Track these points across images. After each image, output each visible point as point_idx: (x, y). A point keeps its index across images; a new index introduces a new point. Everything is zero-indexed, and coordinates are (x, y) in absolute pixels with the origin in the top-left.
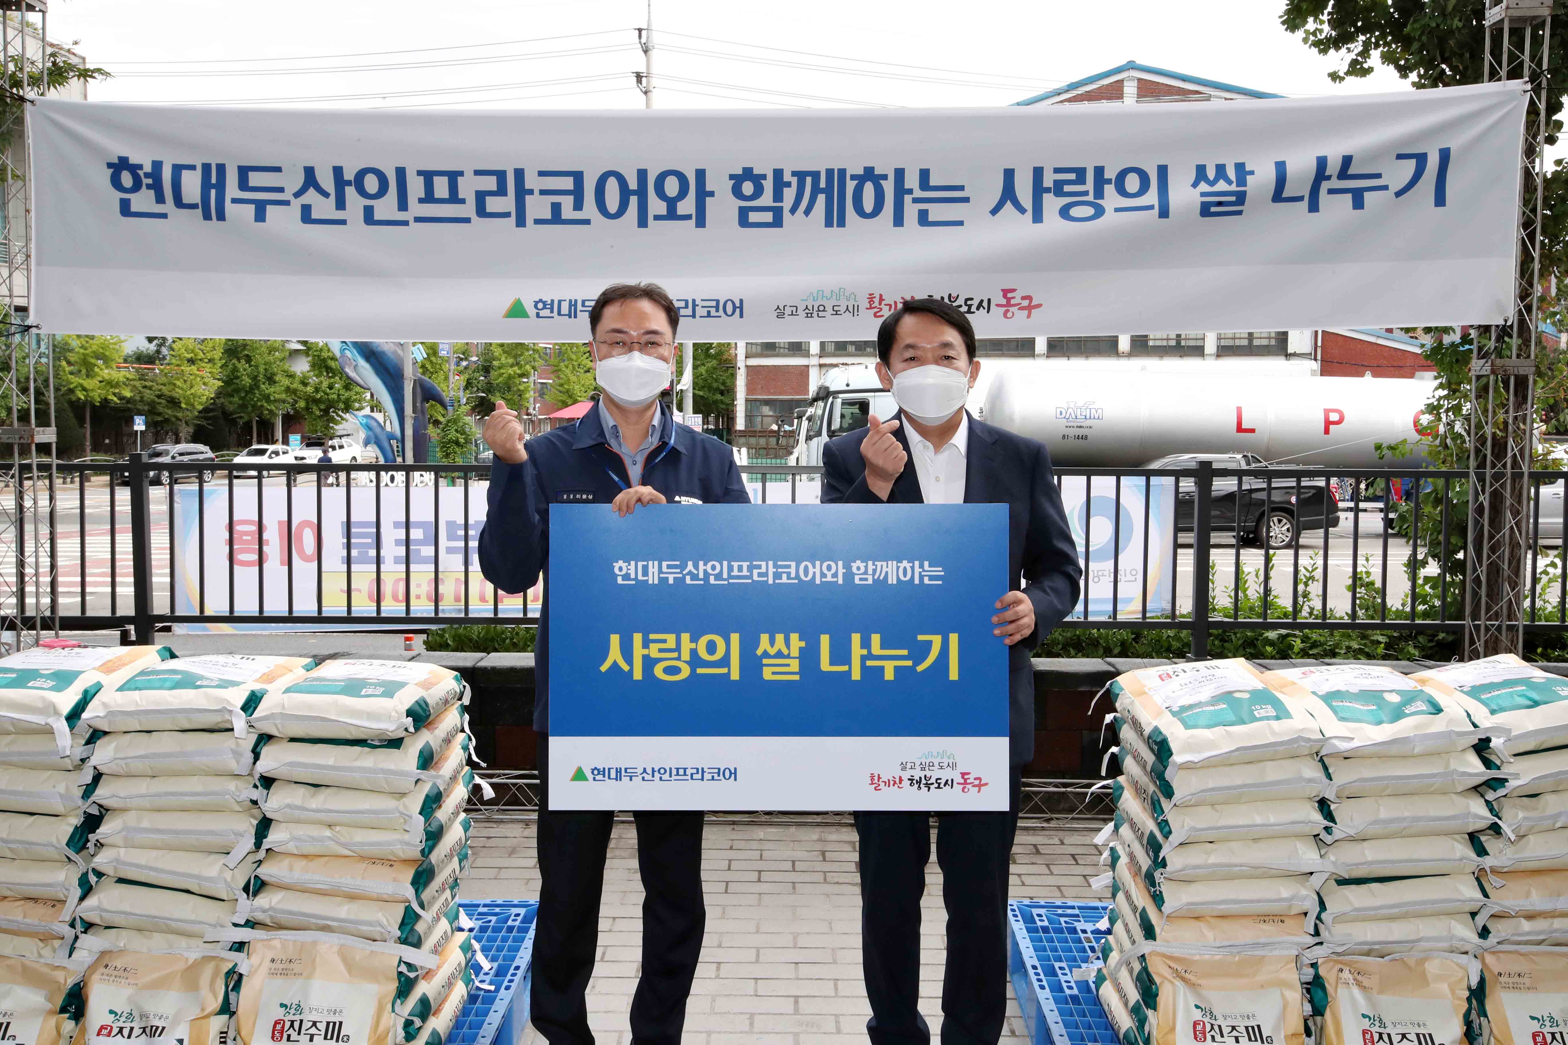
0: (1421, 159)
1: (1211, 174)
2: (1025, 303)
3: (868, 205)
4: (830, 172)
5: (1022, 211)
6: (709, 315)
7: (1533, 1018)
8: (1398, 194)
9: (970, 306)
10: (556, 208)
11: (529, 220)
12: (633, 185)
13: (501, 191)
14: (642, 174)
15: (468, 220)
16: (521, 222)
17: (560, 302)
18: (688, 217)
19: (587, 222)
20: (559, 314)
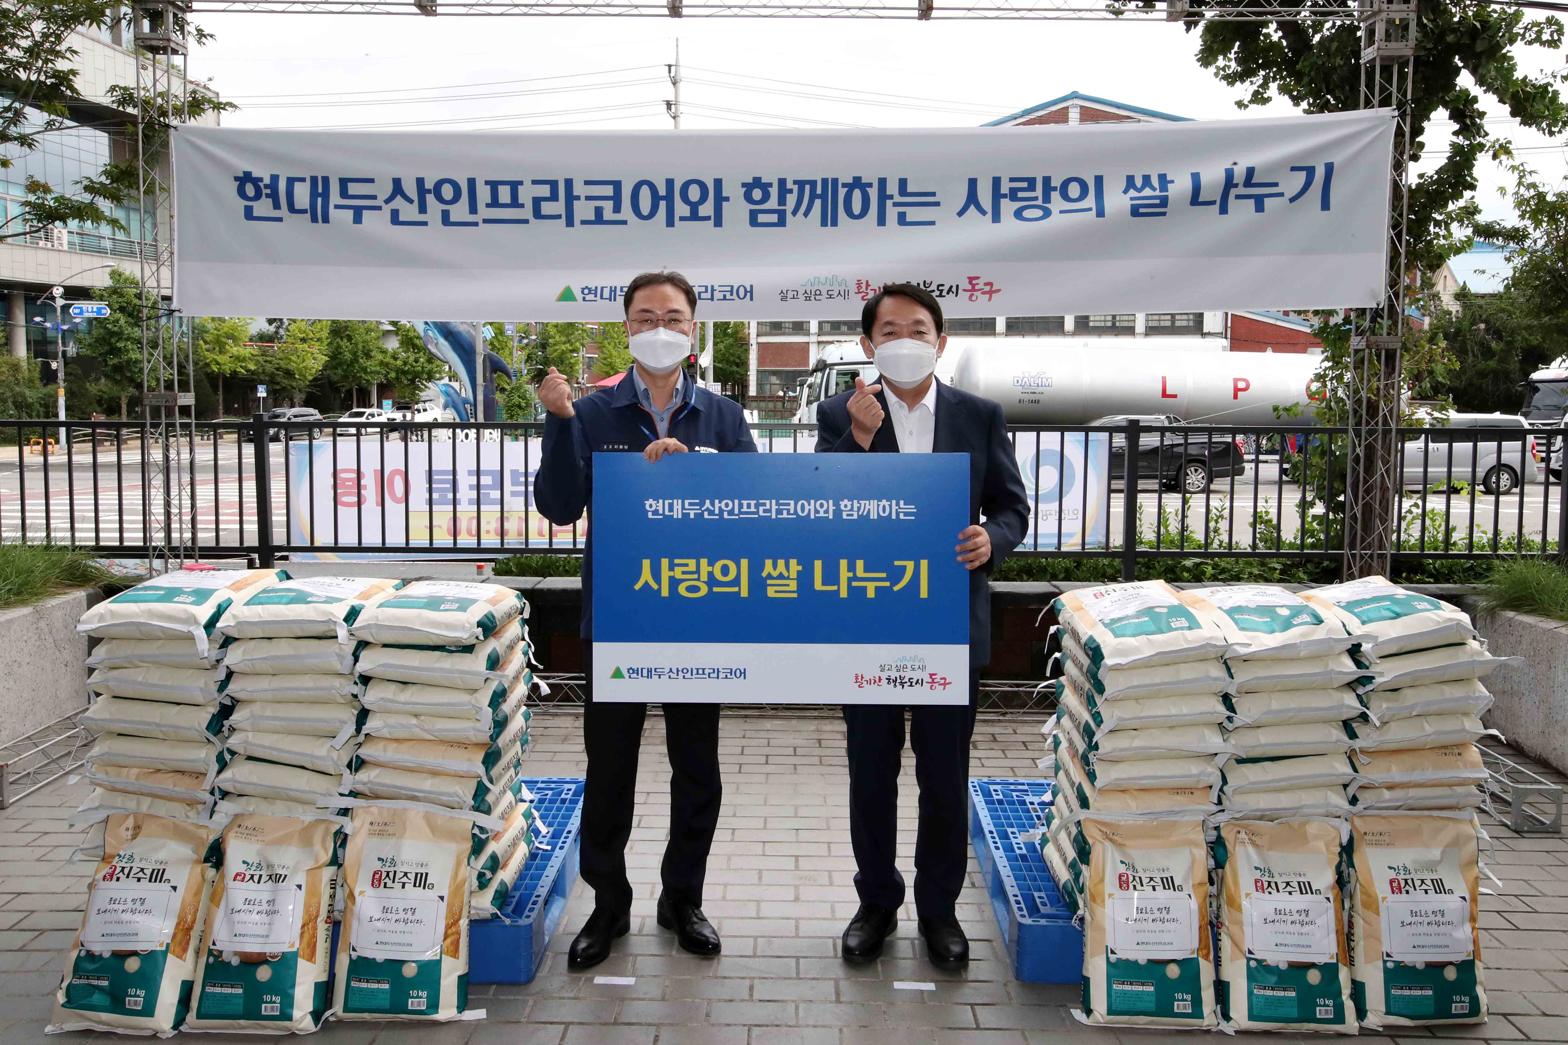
0: (1310, 171)
1: (1139, 183)
2: (987, 288)
3: (857, 208)
4: (825, 181)
5: (984, 213)
6: (725, 298)
7: (1390, 868)
8: (1292, 200)
9: (941, 291)
10: (599, 211)
11: (577, 220)
12: (662, 192)
13: (554, 197)
14: (670, 183)
15: (526, 221)
16: (570, 223)
17: (602, 288)
18: (708, 218)
19: (624, 222)
20: (602, 298)
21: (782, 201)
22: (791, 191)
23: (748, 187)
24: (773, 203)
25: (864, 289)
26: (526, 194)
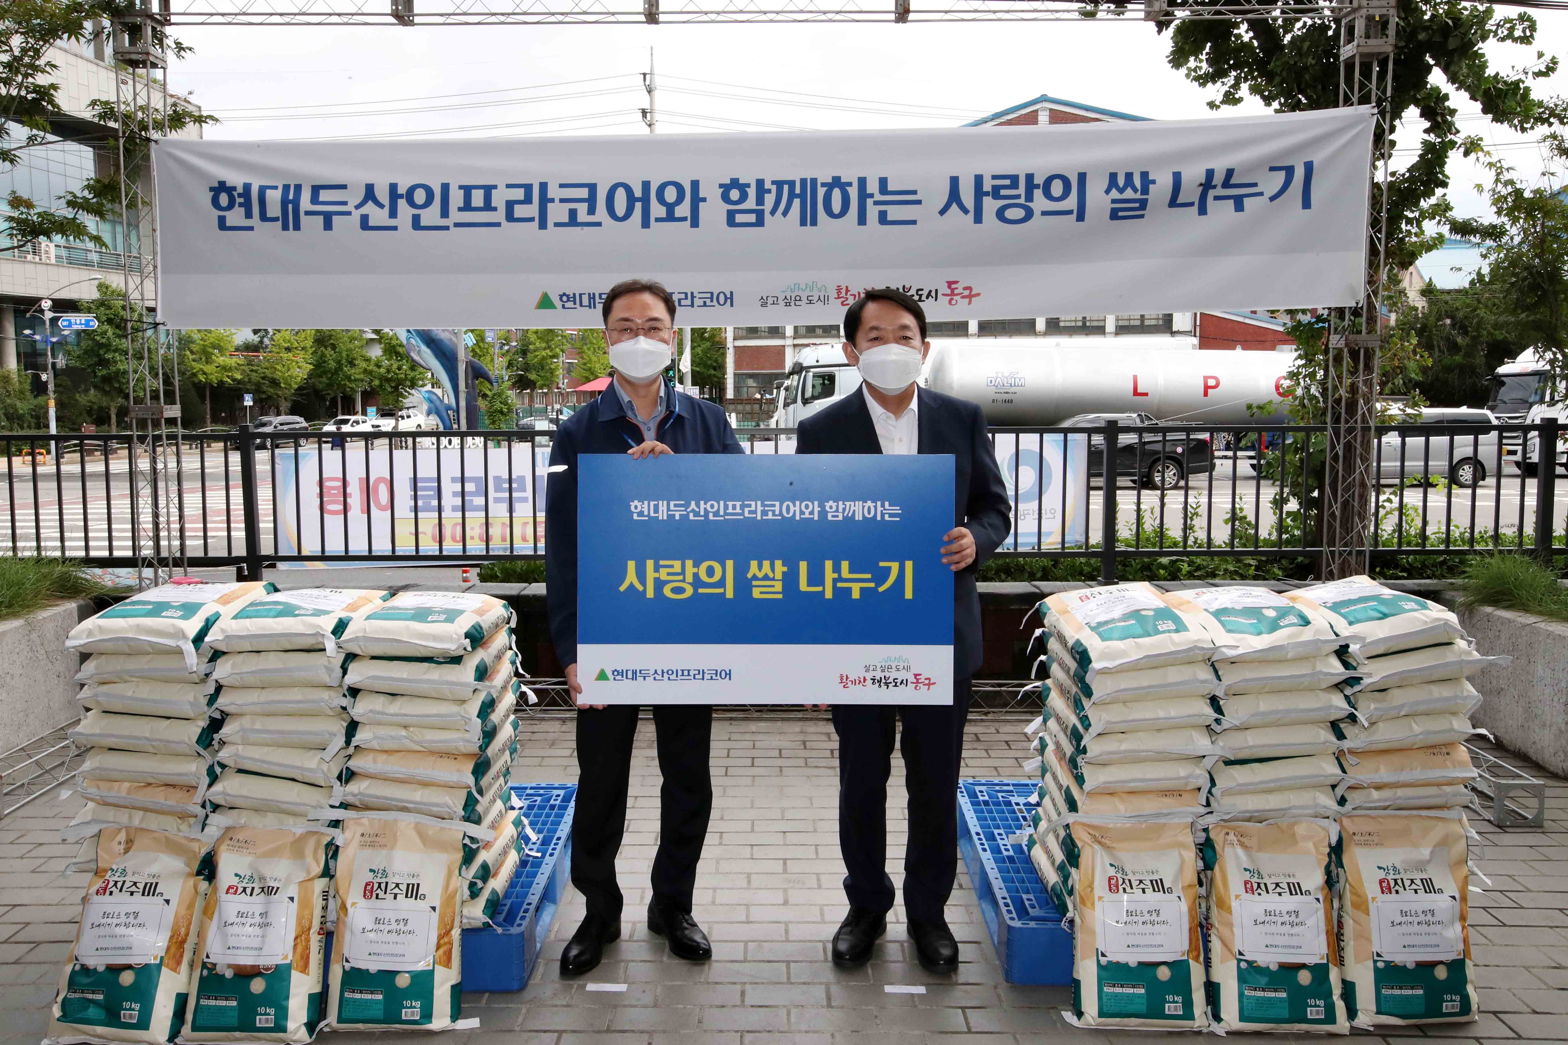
0: (1290, 171)
1: (1121, 182)
2: (967, 293)
3: (836, 207)
4: (804, 181)
5: (966, 211)
6: (705, 304)
7: (1380, 868)
8: (1271, 199)
10: (573, 213)
11: (550, 224)
12: (638, 194)
13: (528, 200)
14: (646, 185)
15: (498, 225)
16: (543, 224)
18: (684, 219)
19: (599, 224)
20: (581, 305)
21: (760, 201)
22: (769, 192)
23: (726, 188)
24: (750, 203)
25: (843, 294)
26: (500, 198)
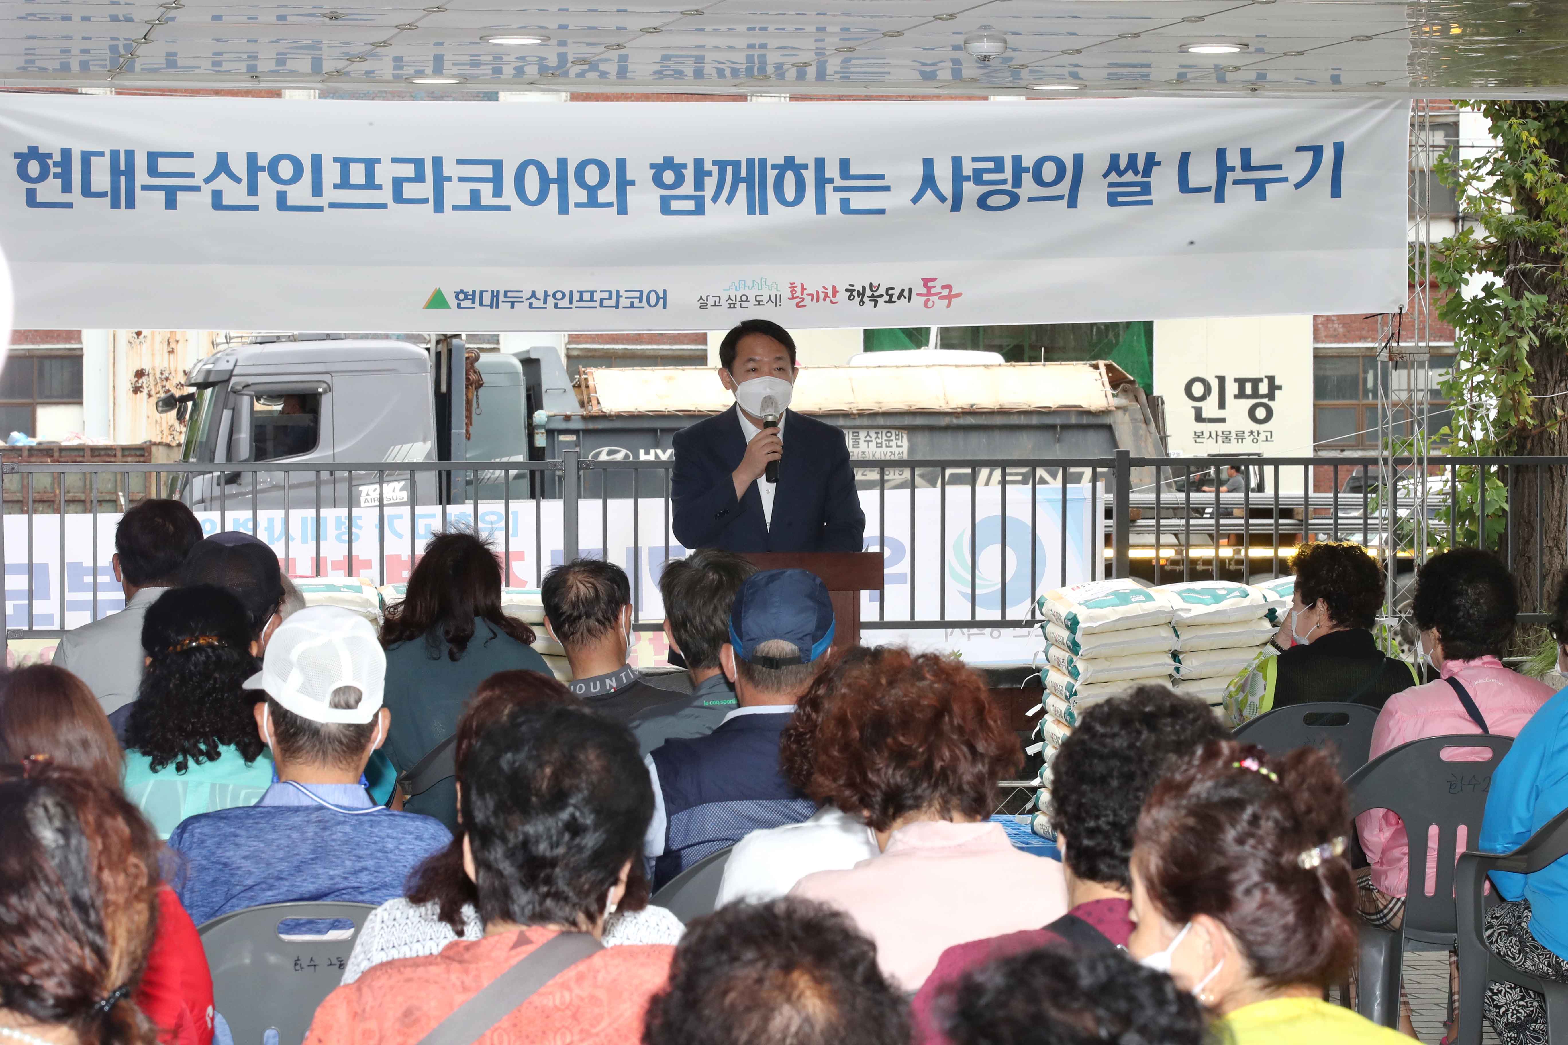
0: (1318, 152)
1: (1123, 164)
2: (946, 292)
3: (790, 193)
4: (750, 162)
5: (943, 199)
6: (632, 305)
8: (1298, 186)
9: (891, 296)
10: (475, 195)
11: (448, 206)
12: (553, 173)
13: (419, 178)
14: (562, 163)
15: (384, 206)
16: (439, 207)
17: (481, 293)
18: (609, 205)
19: (507, 208)
20: (481, 304)
21: (699, 185)
22: (710, 174)
23: (658, 169)
24: (688, 188)
25: (798, 294)
26: (384, 174)
